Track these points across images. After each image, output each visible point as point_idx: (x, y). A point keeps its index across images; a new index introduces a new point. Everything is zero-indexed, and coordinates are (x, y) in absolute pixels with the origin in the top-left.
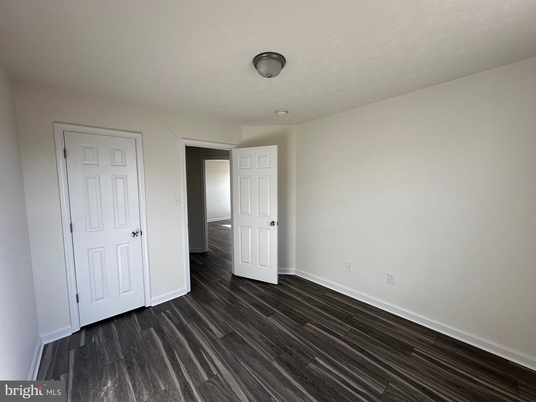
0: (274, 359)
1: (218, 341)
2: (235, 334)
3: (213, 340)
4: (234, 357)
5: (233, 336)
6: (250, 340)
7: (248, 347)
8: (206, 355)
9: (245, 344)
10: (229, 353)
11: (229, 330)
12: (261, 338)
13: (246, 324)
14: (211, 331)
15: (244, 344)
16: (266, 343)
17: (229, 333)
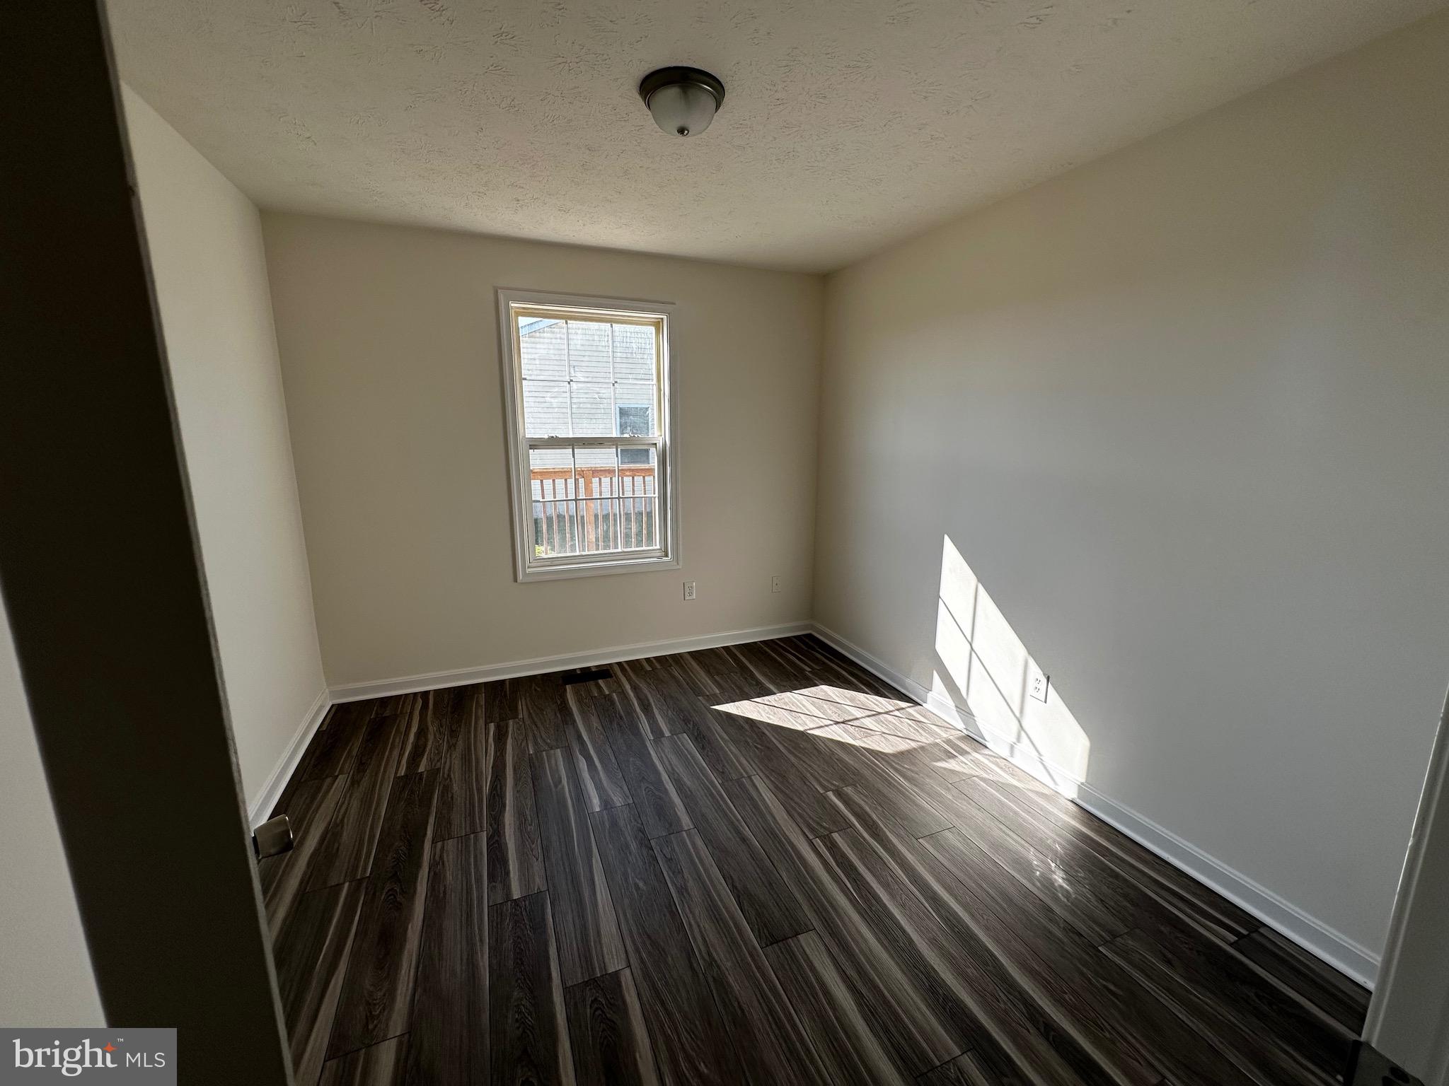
0: (684, 833)
1: (816, 923)
2: (759, 931)
3: (831, 932)
4: (771, 862)
5: (766, 927)
6: (719, 895)
7: (731, 876)
8: (848, 889)
9: (736, 888)
10: (784, 875)
11: (778, 957)
12: (687, 890)
13: (712, 963)
14: (845, 977)
15: (739, 888)
16: (679, 872)
17: (781, 944)
